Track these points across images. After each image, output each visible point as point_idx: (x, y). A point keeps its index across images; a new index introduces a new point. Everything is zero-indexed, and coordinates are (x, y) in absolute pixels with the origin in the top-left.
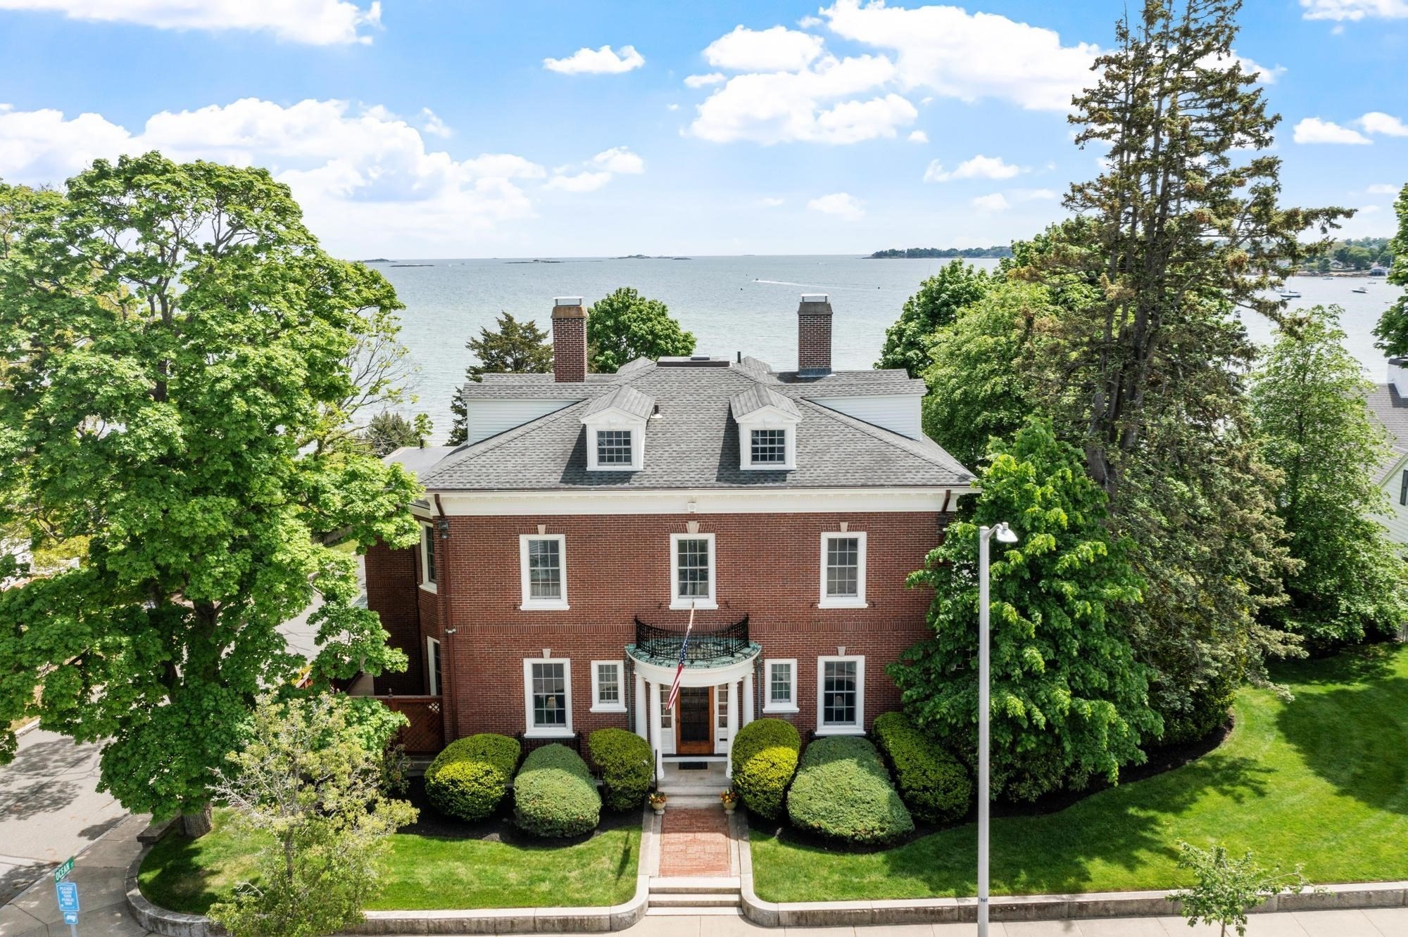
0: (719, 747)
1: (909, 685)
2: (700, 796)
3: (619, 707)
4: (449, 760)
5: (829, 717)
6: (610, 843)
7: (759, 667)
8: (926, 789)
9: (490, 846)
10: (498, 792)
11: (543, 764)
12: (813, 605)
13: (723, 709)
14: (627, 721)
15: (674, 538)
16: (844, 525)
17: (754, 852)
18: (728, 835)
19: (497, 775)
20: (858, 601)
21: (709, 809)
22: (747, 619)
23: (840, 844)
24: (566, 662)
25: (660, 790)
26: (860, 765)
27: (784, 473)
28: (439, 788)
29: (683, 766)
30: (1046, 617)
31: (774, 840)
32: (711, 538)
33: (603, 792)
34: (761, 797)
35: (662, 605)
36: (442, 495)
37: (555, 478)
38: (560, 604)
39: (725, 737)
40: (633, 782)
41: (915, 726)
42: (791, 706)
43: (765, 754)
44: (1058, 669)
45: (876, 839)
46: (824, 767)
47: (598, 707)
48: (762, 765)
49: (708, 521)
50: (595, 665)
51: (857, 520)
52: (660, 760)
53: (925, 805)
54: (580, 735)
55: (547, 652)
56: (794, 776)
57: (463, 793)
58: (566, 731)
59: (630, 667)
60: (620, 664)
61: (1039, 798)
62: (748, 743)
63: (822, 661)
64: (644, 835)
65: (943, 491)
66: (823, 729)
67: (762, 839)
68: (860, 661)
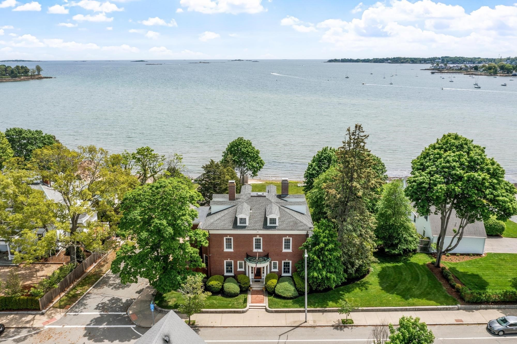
0: (262, 278)
1: (299, 268)
2: (259, 288)
3: (243, 270)
4: (211, 281)
5: (284, 272)
6: (242, 297)
7: (271, 263)
8: (301, 288)
9: (219, 297)
10: (221, 287)
11: (229, 282)
12: (281, 251)
13: (263, 270)
14: (244, 273)
15: (254, 238)
16: (287, 236)
17: (268, 299)
18: (264, 296)
19: (220, 284)
20: (290, 250)
21: (260, 290)
22: (268, 254)
23: (284, 298)
24: (233, 261)
25: (251, 286)
26: (289, 283)
27: (276, 226)
28: (209, 286)
29: (256, 281)
30: (323, 258)
31: (272, 297)
32: (261, 238)
33: (240, 287)
34: (270, 289)
35: (252, 251)
36: (209, 231)
37: (231, 227)
38: (232, 250)
39: (264, 276)
40: (246, 285)
41: (300, 276)
42: (277, 270)
43: (271, 281)
44: (325, 267)
45: (291, 297)
46: (282, 283)
47: (239, 270)
48: (270, 283)
49: (260, 235)
50: (238, 262)
51: (290, 235)
52: (251, 280)
53: (301, 291)
54: (235, 275)
55: (229, 259)
56: (276, 285)
57: (214, 287)
58: (232, 274)
59: (245, 262)
60: (243, 262)
61: (323, 290)
62: (268, 278)
63: (283, 262)
64: (248, 295)
65: (306, 231)
66: (283, 274)
67: (270, 297)
68: (291, 262)
